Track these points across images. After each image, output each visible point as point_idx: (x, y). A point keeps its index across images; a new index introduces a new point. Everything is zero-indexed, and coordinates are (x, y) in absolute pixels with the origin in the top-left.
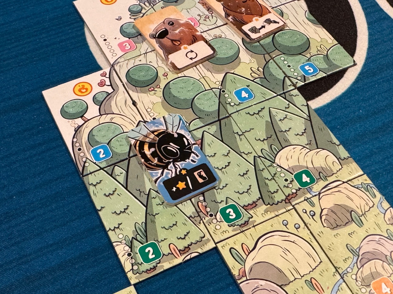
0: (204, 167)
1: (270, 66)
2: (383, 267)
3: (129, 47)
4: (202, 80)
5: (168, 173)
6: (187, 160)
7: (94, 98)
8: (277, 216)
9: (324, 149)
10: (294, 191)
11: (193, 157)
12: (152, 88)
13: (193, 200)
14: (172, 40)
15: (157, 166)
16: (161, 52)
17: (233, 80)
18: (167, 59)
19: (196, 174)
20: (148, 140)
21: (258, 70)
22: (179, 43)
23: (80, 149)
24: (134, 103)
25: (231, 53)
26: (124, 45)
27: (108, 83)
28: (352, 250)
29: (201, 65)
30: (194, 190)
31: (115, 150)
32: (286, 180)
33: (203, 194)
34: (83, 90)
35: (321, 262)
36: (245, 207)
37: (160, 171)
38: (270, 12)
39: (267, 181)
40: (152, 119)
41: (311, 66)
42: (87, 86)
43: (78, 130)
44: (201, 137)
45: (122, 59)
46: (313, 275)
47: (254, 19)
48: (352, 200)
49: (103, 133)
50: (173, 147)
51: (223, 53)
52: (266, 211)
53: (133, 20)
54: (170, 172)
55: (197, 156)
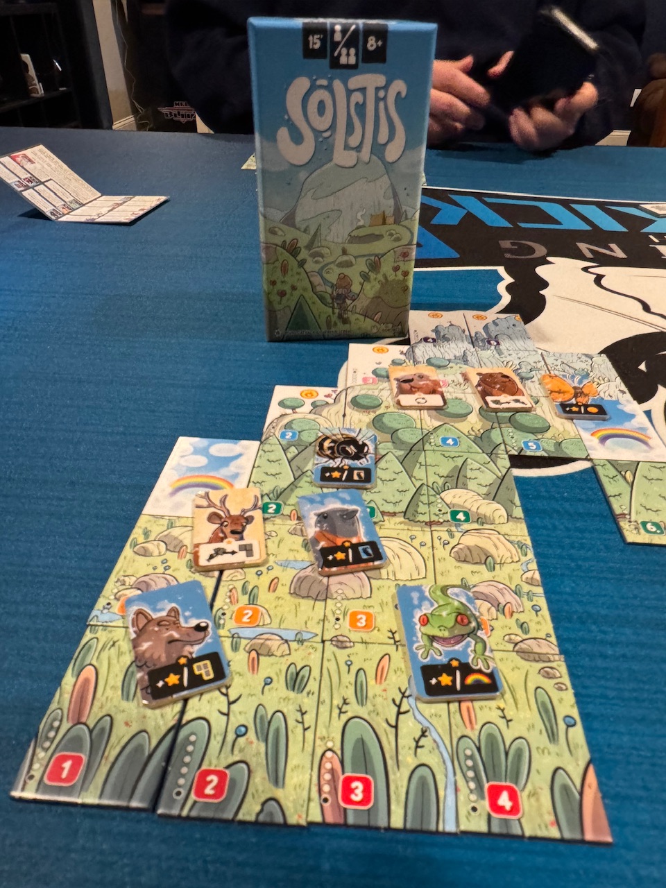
0: (367, 471)
2: (489, 610)
4: (418, 421)
6: (356, 461)
8: (409, 530)
9: (498, 503)
10: (441, 520)
11: (364, 462)
14: (412, 386)
15: (327, 456)
17: (448, 429)
18: (397, 396)
19: (356, 472)
20: (333, 438)
21: (479, 431)
22: (417, 390)
25: (462, 412)
28: (465, 584)
30: (345, 481)
32: (440, 510)
35: (425, 578)
36: (383, 513)
37: (326, 460)
38: (523, 395)
39: (420, 504)
44: (384, 454)
46: (407, 583)
47: (503, 395)
48: (497, 549)
50: (352, 449)
52: (401, 523)
55: (368, 462)
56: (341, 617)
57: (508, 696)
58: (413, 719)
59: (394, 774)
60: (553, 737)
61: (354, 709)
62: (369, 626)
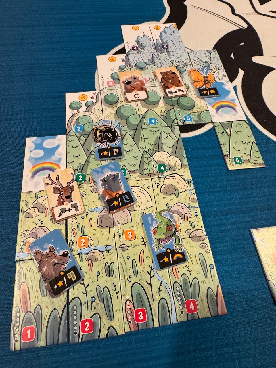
0: (119, 148)
1: (170, 112)
2: (179, 219)
3: (111, 84)
4: (137, 109)
5: (102, 146)
6: (113, 143)
7: (86, 103)
8: (142, 180)
9: (177, 157)
10: (155, 172)
11: (117, 143)
12: (113, 106)
13: (109, 161)
14: (131, 87)
15: (99, 141)
16: (124, 90)
17: (151, 113)
18: (125, 94)
19: (114, 150)
20: (100, 128)
21: (165, 112)
22: (134, 89)
23: (70, 124)
24: (102, 111)
25: (156, 100)
26: (110, 82)
27: (95, 98)
28: (168, 207)
29: (140, 102)
30: (110, 157)
31: (85, 129)
32: (153, 166)
33: (114, 160)
34: (83, 98)
35: (152, 206)
36: (130, 172)
37: (100, 144)
38: (182, 86)
39: (145, 163)
40: (107, 120)
41: (190, 117)
42: (85, 97)
43: (73, 115)
44: (124, 134)
45: (106, 89)
46: (145, 211)
47: (173, 87)
48: (179, 184)
49: (83, 120)
50: (110, 135)
51: (152, 99)
52: (138, 177)
53: (118, 72)
54: (104, 146)
55: (118, 142)
56: (121, 235)
57: (189, 260)
58: (156, 279)
59: (153, 305)
60: (206, 275)
61: (134, 279)
62: (134, 237)
